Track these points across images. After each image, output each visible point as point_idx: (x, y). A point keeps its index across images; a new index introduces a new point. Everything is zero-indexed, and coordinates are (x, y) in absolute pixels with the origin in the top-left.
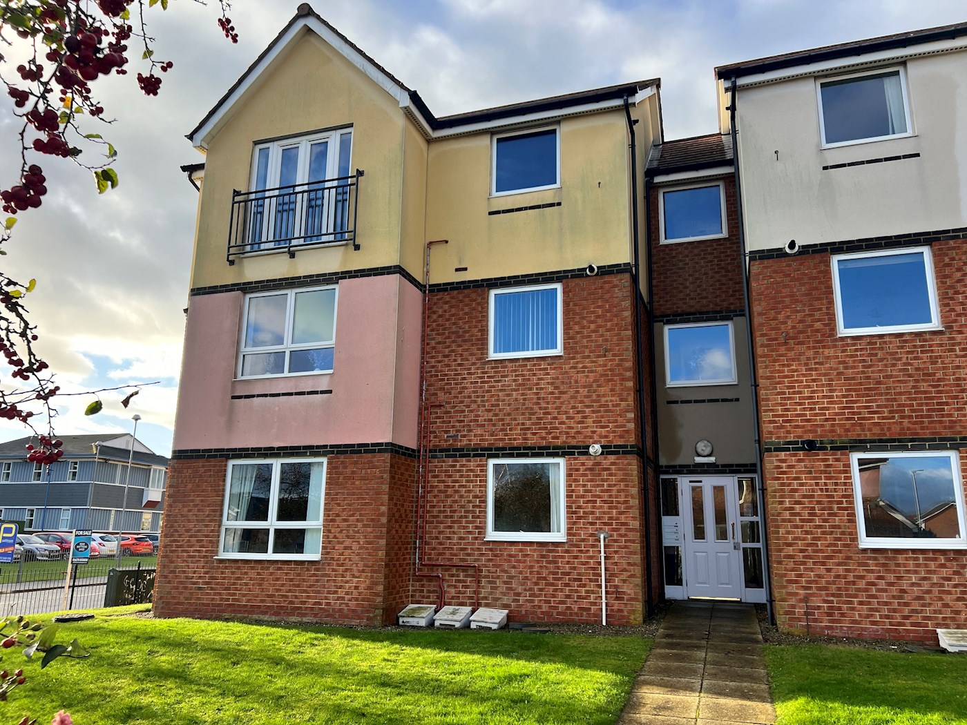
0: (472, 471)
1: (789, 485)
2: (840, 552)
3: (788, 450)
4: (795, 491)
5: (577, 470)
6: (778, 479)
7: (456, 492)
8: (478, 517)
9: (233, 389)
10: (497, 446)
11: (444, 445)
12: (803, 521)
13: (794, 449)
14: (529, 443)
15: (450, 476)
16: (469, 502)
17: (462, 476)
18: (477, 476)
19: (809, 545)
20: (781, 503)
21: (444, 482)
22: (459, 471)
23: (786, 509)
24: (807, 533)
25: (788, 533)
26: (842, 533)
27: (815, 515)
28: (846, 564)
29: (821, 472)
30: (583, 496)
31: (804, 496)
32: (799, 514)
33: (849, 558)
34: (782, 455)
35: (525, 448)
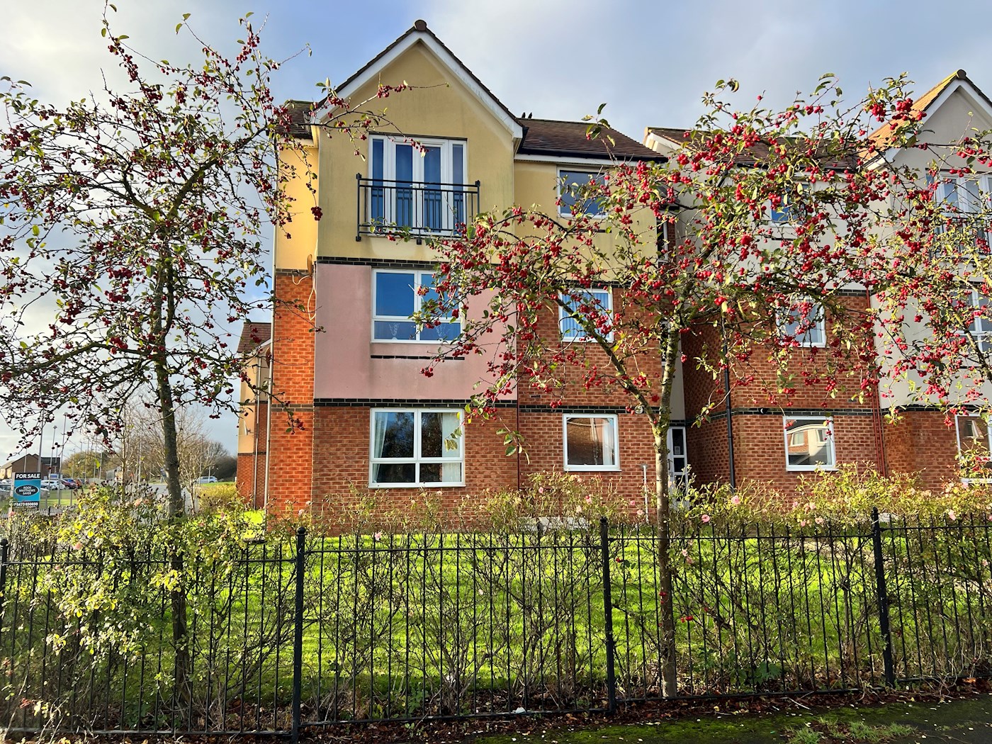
0: (552, 422)
1: (752, 434)
2: (777, 473)
3: (751, 413)
4: (755, 438)
5: (627, 423)
6: (746, 431)
7: (542, 437)
8: (558, 455)
9: (372, 350)
10: (569, 405)
11: (530, 403)
12: (758, 456)
13: (755, 413)
14: (593, 404)
15: (536, 426)
16: (551, 444)
17: (544, 426)
18: (556, 426)
19: (762, 470)
20: (748, 445)
21: (531, 429)
22: (543, 422)
23: (750, 449)
24: (761, 463)
25: (751, 463)
26: (779, 463)
27: (765, 452)
28: (779, 480)
29: (769, 427)
30: (631, 441)
31: (760, 442)
32: (757, 452)
33: (781, 477)
34: (748, 416)
35: (591, 407)
